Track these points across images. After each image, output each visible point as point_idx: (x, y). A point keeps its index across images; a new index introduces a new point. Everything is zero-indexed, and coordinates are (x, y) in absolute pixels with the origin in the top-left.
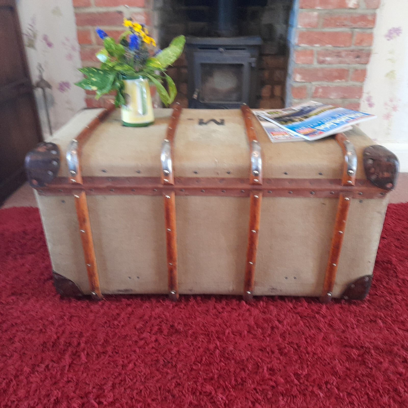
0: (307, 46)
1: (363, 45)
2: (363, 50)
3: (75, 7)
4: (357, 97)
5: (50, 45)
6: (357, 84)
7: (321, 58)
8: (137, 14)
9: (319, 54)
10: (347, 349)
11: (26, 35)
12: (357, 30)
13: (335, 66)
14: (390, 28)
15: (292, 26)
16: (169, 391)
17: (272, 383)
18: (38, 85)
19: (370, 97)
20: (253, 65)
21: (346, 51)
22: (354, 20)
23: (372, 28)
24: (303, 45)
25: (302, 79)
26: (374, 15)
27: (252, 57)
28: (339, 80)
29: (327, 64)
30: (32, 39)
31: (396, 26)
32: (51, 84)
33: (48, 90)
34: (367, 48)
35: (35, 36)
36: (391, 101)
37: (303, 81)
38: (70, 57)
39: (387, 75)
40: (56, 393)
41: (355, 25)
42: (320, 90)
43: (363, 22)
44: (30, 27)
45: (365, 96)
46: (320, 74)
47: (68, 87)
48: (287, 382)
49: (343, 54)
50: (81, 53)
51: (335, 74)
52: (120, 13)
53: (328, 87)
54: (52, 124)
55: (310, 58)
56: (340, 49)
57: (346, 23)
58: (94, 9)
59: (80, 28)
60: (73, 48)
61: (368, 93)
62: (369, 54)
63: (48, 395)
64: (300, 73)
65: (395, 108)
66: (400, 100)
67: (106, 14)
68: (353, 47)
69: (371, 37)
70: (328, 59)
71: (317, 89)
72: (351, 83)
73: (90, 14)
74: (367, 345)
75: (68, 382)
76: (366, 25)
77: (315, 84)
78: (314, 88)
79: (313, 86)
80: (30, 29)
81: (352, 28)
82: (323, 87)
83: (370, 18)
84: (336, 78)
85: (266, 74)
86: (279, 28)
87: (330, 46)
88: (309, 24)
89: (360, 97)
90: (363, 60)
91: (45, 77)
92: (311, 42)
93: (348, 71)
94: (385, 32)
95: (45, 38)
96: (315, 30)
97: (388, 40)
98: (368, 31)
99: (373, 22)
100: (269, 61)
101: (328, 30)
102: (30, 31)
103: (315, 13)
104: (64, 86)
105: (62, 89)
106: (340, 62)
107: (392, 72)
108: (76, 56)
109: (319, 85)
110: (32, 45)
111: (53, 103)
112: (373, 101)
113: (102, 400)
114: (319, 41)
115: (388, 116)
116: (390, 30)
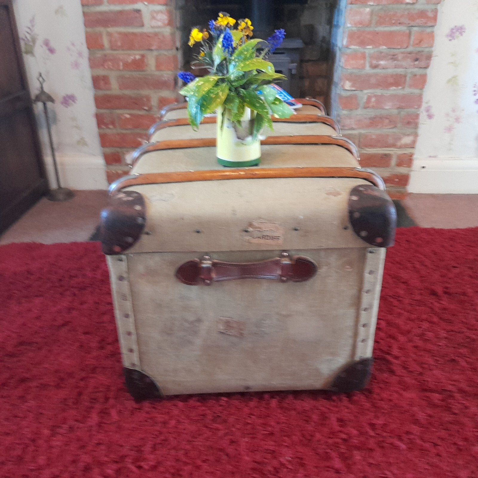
0: (357, 47)
1: (423, 47)
2: (422, 51)
3: (83, 5)
4: (416, 107)
5: (52, 51)
6: (416, 91)
7: (374, 62)
8: (158, 12)
9: (372, 57)
10: (428, 394)
11: (24, 40)
12: (415, 29)
13: (390, 71)
14: (452, 26)
15: (337, 26)
17: (344, 436)
18: (38, 98)
19: (429, 107)
20: (294, 72)
21: (402, 53)
22: (412, 17)
23: (433, 26)
24: (353, 47)
25: (352, 86)
26: (436, 11)
27: (292, 62)
28: (394, 88)
29: (380, 69)
30: (31, 44)
31: (459, 24)
32: (53, 97)
33: (49, 104)
34: (427, 50)
35: (34, 41)
36: (454, 111)
37: (353, 89)
38: (76, 65)
39: (449, 81)
41: (412, 23)
42: (373, 99)
43: (422, 19)
44: (28, 30)
45: (424, 106)
46: (373, 81)
47: (74, 101)
48: (361, 434)
49: (400, 57)
50: (90, 60)
51: (391, 80)
52: (138, 11)
53: (382, 96)
54: (55, 146)
55: (362, 62)
56: (396, 51)
57: (402, 20)
58: (105, 7)
59: (89, 30)
60: (80, 54)
61: (427, 103)
62: (429, 57)
64: (349, 80)
65: (457, 120)
66: (463, 110)
67: (121, 12)
68: (410, 49)
69: (431, 36)
70: (382, 63)
71: (369, 98)
72: (407, 91)
73: (101, 13)
74: (450, 388)
75: (99, 444)
76: (426, 23)
77: (367, 92)
78: (365, 97)
79: (364, 95)
80: (28, 33)
81: (410, 27)
82: (375, 96)
83: (430, 14)
84: (392, 85)
85: (307, 83)
86: (322, 30)
87: (384, 47)
88: (361, 23)
89: (419, 106)
90: (423, 64)
91: (46, 89)
92: (363, 43)
93: (405, 76)
94: (447, 31)
95: (47, 43)
96: (368, 29)
97: (450, 40)
98: (429, 30)
99: (435, 18)
100: (310, 68)
101: (381, 29)
102: (28, 35)
103: (368, 10)
104: (68, 100)
105: (66, 103)
106: (396, 67)
107: (455, 77)
108: (85, 63)
109: (372, 93)
110: (30, 52)
111: (55, 120)
112: (433, 111)
114: (372, 42)
115: (449, 129)
116: (452, 29)
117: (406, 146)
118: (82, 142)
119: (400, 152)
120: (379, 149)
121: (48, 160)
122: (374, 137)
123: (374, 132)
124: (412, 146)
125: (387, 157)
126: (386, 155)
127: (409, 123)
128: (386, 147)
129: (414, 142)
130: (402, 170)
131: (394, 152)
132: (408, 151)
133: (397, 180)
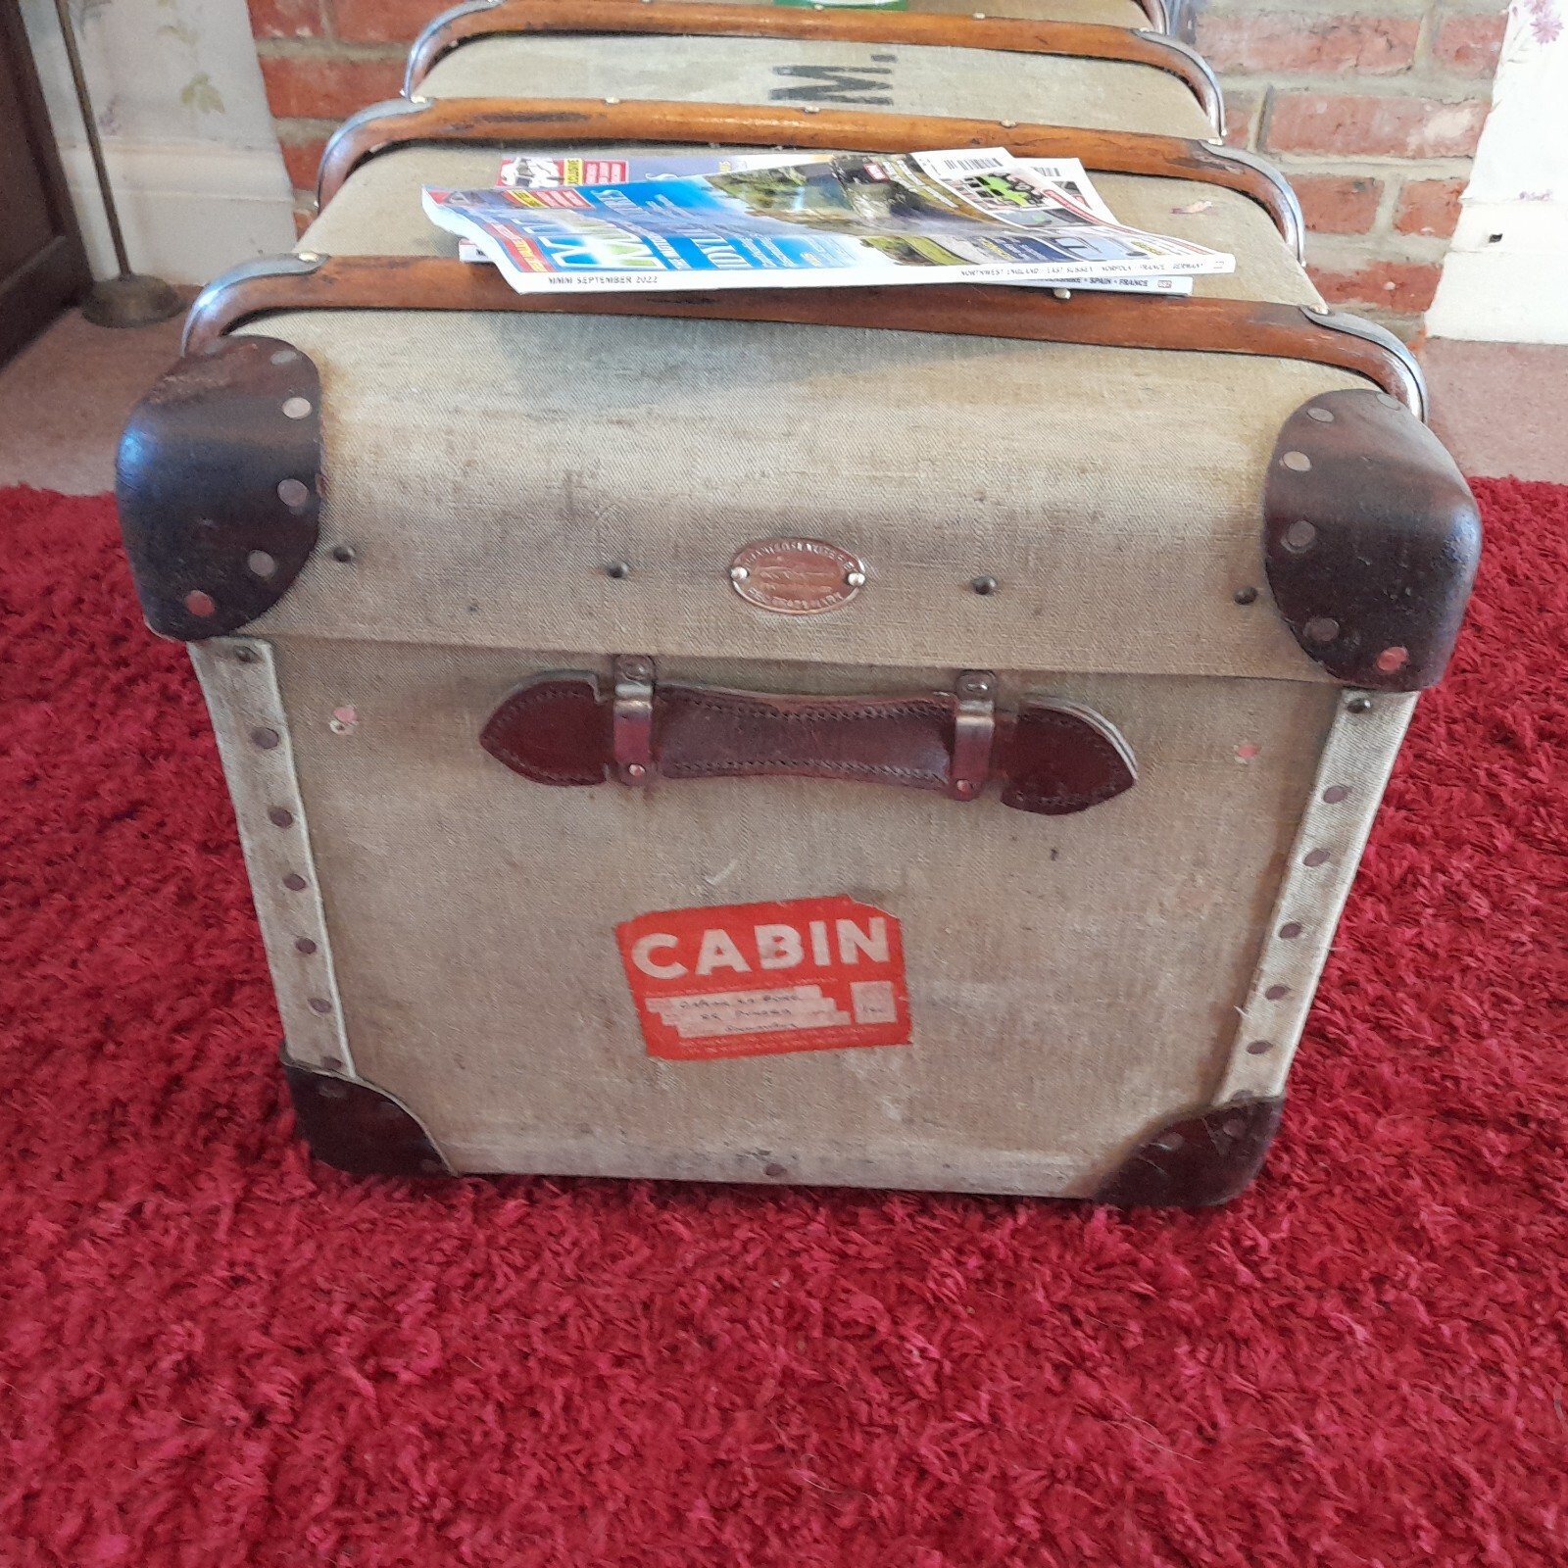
16: (685, 1323)
40: (184, 1336)
48: (1204, 1276)
54: (98, 110)
63: (146, 1344)
74: (1544, 1108)
75: (236, 1281)
113: (394, 1364)
117: (1443, 150)
118: (199, 94)
119: (1416, 173)
120: (1335, 158)
121: (77, 162)
122: (1321, 108)
123: (1322, 89)
124: (1466, 148)
125: (1364, 190)
126: (1359, 184)
127: (1461, 54)
128: (1363, 151)
129: (1474, 135)
130: (1417, 248)
131: (1392, 173)
132: (1446, 170)
133: (1391, 285)
